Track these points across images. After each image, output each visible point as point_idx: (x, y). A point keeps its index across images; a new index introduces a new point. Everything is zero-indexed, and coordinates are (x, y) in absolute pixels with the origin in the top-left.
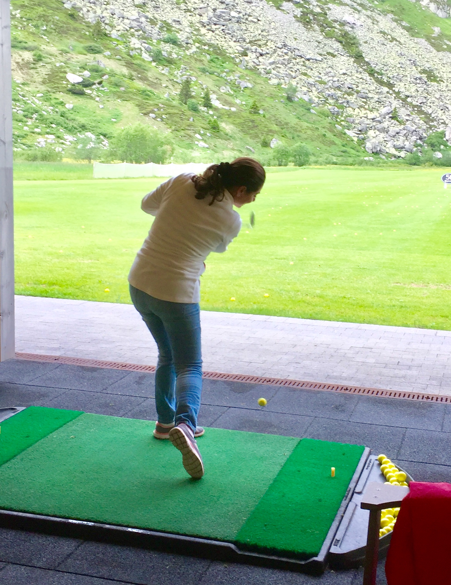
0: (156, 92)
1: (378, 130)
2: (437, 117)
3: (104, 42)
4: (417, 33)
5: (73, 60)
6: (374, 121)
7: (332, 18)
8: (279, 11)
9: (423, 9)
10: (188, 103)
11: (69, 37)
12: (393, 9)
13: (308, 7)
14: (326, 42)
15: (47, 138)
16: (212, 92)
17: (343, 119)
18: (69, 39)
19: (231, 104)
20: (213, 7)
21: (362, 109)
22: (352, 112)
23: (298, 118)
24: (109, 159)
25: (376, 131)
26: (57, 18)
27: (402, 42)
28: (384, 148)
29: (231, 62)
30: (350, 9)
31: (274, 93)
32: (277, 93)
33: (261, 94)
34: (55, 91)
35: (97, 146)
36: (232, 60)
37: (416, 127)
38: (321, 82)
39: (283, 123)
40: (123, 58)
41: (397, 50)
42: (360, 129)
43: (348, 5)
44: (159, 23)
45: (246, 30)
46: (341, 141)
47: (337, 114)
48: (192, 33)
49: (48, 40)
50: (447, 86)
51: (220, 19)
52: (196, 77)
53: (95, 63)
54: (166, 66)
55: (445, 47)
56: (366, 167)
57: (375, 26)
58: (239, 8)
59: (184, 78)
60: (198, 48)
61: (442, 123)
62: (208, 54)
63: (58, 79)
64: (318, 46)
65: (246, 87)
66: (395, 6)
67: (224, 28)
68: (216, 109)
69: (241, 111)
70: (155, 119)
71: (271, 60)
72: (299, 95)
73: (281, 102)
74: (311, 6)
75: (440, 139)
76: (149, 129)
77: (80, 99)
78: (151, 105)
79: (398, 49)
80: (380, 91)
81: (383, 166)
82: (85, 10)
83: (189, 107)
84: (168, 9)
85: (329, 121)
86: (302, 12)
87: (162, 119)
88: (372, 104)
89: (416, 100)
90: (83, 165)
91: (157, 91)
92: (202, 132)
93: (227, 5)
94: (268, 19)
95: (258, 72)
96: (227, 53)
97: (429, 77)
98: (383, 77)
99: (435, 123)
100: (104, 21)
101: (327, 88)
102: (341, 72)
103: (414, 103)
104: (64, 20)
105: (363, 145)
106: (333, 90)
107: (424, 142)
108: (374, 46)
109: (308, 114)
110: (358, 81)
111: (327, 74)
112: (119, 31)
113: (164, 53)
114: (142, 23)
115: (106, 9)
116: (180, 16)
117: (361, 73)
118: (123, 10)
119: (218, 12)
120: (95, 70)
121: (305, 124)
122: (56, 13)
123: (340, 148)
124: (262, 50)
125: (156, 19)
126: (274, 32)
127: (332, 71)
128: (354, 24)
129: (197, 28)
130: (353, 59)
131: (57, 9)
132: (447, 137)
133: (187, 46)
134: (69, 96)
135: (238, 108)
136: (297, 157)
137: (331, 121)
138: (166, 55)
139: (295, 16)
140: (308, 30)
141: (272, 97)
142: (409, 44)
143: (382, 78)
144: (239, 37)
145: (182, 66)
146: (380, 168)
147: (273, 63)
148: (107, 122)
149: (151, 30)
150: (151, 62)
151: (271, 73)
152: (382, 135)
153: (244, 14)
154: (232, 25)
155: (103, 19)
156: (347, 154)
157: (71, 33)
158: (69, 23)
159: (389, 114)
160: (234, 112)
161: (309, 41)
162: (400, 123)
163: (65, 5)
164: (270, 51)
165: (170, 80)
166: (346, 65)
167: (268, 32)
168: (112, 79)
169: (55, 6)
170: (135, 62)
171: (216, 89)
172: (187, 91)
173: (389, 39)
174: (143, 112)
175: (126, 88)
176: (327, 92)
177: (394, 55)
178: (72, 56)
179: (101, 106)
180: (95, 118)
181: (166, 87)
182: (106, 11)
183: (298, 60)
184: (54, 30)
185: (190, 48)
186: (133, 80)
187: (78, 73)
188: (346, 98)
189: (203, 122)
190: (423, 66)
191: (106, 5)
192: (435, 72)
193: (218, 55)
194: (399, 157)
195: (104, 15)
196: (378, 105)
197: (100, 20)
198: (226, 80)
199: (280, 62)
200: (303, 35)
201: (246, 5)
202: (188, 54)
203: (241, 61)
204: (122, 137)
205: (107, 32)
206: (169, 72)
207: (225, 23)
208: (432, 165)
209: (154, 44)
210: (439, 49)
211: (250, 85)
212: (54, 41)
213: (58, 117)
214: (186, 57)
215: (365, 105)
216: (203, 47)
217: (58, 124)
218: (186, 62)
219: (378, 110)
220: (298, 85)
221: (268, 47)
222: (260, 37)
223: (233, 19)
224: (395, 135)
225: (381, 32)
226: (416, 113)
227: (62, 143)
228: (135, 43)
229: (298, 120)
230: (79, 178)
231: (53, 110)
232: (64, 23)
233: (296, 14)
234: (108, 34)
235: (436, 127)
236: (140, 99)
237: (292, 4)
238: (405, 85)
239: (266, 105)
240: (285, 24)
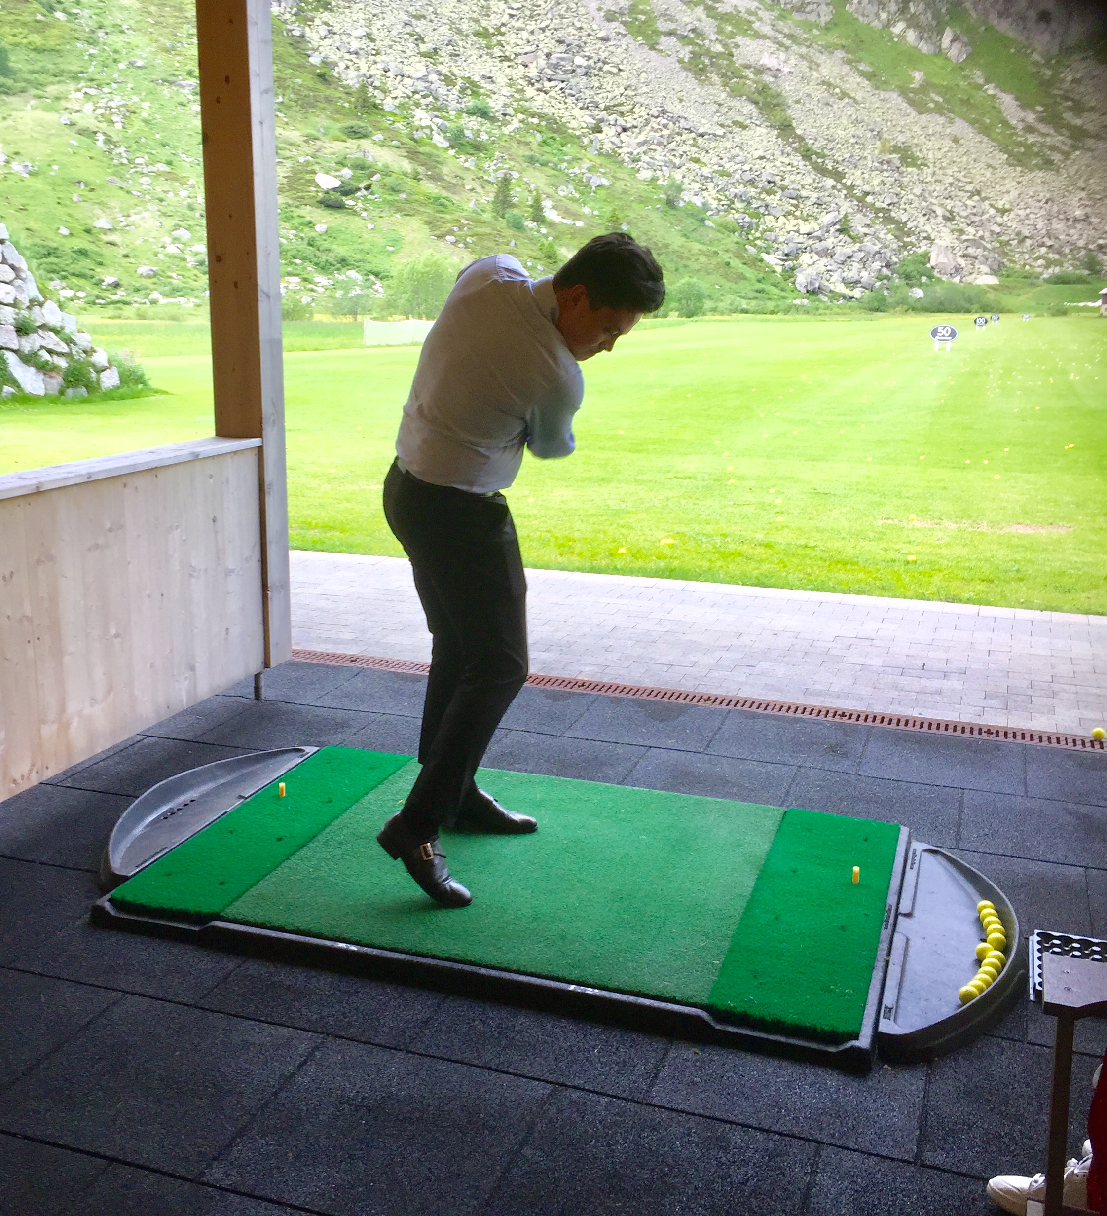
0: (455, 198)
1: (817, 253)
2: (916, 227)
3: (372, 118)
4: (885, 82)
5: (326, 151)
6: (810, 238)
7: (740, 61)
8: (653, 53)
9: (896, 40)
10: (506, 216)
11: (318, 113)
12: (844, 42)
13: (701, 43)
14: (732, 104)
15: (288, 282)
16: (544, 196)
17: (758, 235)
18: (318, 116)
19: (576, 216)
20: (546, 51)
21: (790, 217)
22: (774, 224)
23: (685, 235)
24: (384, 313)
25: (813, 254)
26: (299, 81)
27: (859, 97)
28: (827, 284)
29: (574, 143)
30: (771, 45)
31: (644, 195)
32: (650, 195)
33: (625, 197)
34: (298, 203)
35: (366, 291)
36: (576, 140)
37: (880, 245)
38: (723, 174)
39: (660, 245)
40: (402, 144)
41: (849, 113)
42: (786, 252)
43: (768, 38)
44: (460, 82)
45: (600, 89)
46: (756, 273)
47: (749, 227)
48: (512, 96)
49: (285, 120)
50: (934, 174)
51: (558, 71)
52: (518, 172)
53: (359, 155)
54: (472, 155)
55: (932, 105)
56: (798, 317)
57: (814, 73)
58: (588, 50)
59: (500, 174)
60: (522, 122)
61: (925, 238)
62: (538, 131)
63: (303, 185)
64: (718, 111)
65: (599, 186)
66: (848, 37)
67: (563, 85)
68: (551, 225)
69: (592, 226)
70: (454, 244)
71: (641, 138)
72: (686, 196)
73: (658, 209)
74: (707, 42)
75: (921, 266)
76: (447, 262)
77: (338, 216)
78: (449, 222)
79: (851, 111)
80: (820, 185)
81: (825, 314)
82: (342, 65)
83: (508, 222)
84: (474, 57)
85: (735, 240)
86: (691, 53)
87: (466, 246)
88: (807, 208)
89: (881, 200)
90: (346, 324)
91: (457, 198)
92: (529, 264)
93: (568, 45)
94: (636, 67)
95: (619, 159)
96: (569, 128)
97: (903, 160)
98: (827, 162)
99: (913, 239)
100: (373, 83)
101: (733, 184)
102: (757, 154)
103: (878, 205)
104: (310, 83)
105: (792, 279)
106: (742, 186)
107: (893, 272)
108: (811, 107)
109: (702, 229)
110: (784, 169)
111: (732, 159)
112: (395, 98)
113: (467, 133)
114: (432, 83)
115: (375, 62)
116: (492, 68)
117: (789, 155)
118: (402, 62)
119: (554, 59)
120: (360, 166)
121: (696, 246)
122: (297, 73)
123: (752, 285)
124: (626, 121)
125: (454, 75)
126: (645, 89)
127: (741, 154)
128: (778, 70)
129: (520, 87)
130: (776, 132)
131: (299, 66)
132: (933, 263)
133: (504, 120)
134: (319, 211)
135: (587, 221)
136: (684, 302)
137: (739, 240)
138: (471, 136)
139: (681, 61)
140: (702, 83)
141: (641, 202)
142: (871, 103)
143: (824, 162)
144: (588, 101)
145: (497, 153)
146: (819, 318)
147: (644, 143)
148: (380, 252)
149: (447, 95)
150: (447, 149)
151: (640, 160)
152: (824, 261)
153: (596, 60)
154: (577, 79)
155: (371, 80)
156: (764, 295)
157: (322, 105)
158: (316, 90)
159: (835, 224)
160: (581, 230)
161: (704, 103)
162: (855, 239)
163: (311, 60)
164: (639, 122)
165: (479, 179)
166: (765, 143)
167: (636, 89)
168: (387, 180)
169: (296, 62)
170: (422, 150)
171: (550, 191)
172: (506, 197)
173: (837, 94)
174: (435, 233)
175: (409, 194)
176: (732, 190)
177: (845, 122)
178: (324, 145)
179: (370, 226)
180: (361, 247)
181: (472, 190)
182: (374, 66)
183: (684, 137)
184: (296, 102)
185: (509, 123)
186: (419, 180)
187: (333, 173)
188: (763, 200)
189: (531, 246)
190: (893, 139)
191: (375, 55)
192: (914, 150)
193: (554, 132)
194: (851, 298)
195: (371, 73)
196: (817, 210)
197: (366, 82)
198: (567, 175)
199: (655, 141)
200: (692, 92)
201: (600, 44)
202: (507, 132)
203: (592, 141)
204: (405, 276)
205: (378, 101)
206: (477, 165)
207: (564, 77)
208: (906, 311)
209: (452, 118)
210: (921, 108)
211: (605, 182)
212: (295, 120)
213: (303, 246)
214: (505, 138)
215: (794, 209)
216: (530, 120)
217: (304, 259)
218: (504, 147)
219: (816, 219)
220: (686, 180)
221: (636, 116)
222: (623, 99)
223: (579, 70)
224: (846, 261)
225: (824, 83)
226: (881, 222)
227: (312, 290)
228: (422, 117)
229: (684, 239)
230: (343, 346)
231: (296, 236)
232: (310, 89)
233: (681, 56)
234: (379, 104)
235: (914, 246)
236: (431, 211)
237: (675, 40)
238: (863, 173)
239: (632, 215)
240: (664, 75)
